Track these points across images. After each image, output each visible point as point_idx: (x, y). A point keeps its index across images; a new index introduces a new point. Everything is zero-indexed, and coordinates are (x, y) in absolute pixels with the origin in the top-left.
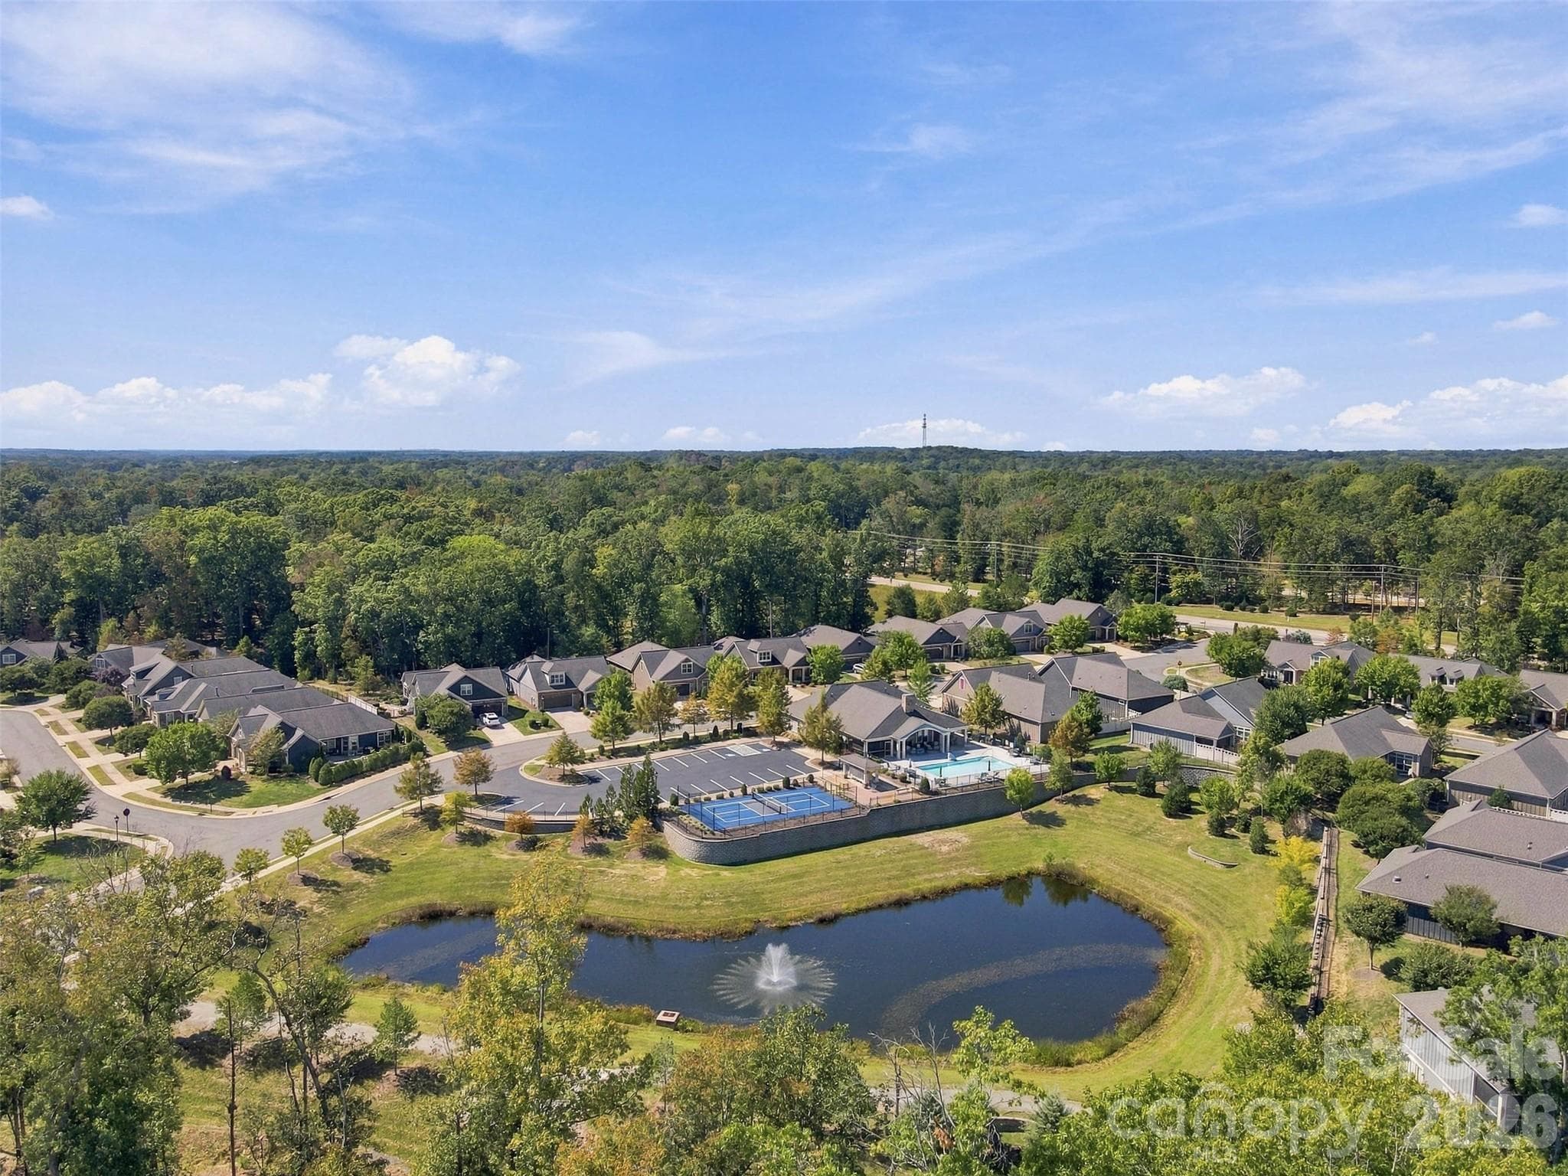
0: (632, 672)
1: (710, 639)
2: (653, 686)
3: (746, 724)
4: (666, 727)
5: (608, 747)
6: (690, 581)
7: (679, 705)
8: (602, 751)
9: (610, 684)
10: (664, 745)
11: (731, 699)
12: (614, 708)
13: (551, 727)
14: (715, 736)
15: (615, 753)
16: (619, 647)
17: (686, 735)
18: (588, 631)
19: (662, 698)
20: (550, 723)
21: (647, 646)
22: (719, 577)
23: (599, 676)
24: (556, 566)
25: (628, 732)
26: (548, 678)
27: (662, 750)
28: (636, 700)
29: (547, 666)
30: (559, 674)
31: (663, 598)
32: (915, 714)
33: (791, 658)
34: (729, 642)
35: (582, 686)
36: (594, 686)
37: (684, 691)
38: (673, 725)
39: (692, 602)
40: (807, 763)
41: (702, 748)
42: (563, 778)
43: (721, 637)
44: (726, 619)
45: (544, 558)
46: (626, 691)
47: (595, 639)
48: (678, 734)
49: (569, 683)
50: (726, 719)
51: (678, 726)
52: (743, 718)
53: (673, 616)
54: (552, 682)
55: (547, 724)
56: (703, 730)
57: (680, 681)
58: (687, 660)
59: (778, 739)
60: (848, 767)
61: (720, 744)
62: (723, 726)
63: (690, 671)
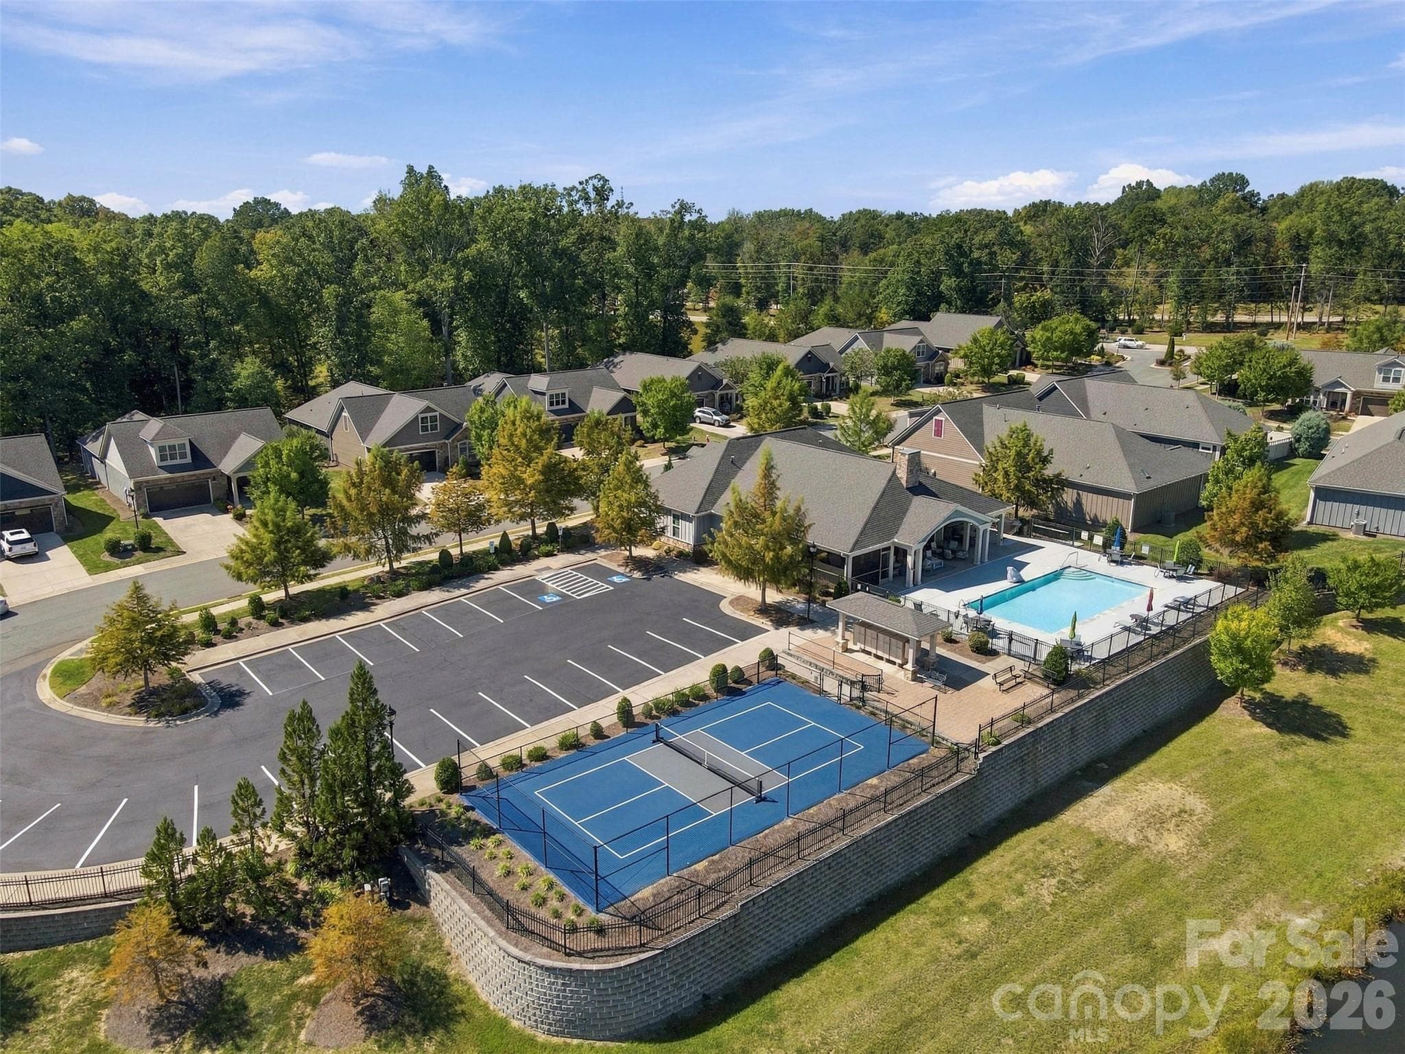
0: (329, 435)
1: (458, 379)
2: (368, 458)
3: (563, 524)
4: (401, 543)
5: (272, 596)
6: (419, 285)
7: (427, 492)
8: (258, 608)
9: (279, 457)
10: (401, 583)
11: (531, 476)
12: (281, 512)
13: (159, 550)
14: (507, 554)
15: (291, 611)
16: (307, 393)
17: (445, 554)
18: (246, 370)
19: (388, 482)
20: (155, 542)
21: (354, 389)
22: (467, 276)
23: (259, 444)
24: (184, 263)
25: (320, 560)
26: (152, 451)
27: (399, 594)
28: (337, 485)
29: (154, 426)
30: (176, 442)
31: (377, 314)
32: (919, 489)
33: (600, 402)
34: (490, 382)
35: (229, 464)
36: (249, 464)
37: (430, 465)
38: (417, 538)
39: (425, 323)
40: (725, 607)
41: (482, 584)
42: (146, 703)
43: (476, 376)
44: (480, 346)
45: (163, 250)
46: (314, 471)
47: (262, 382)
48: (431, 555)
49: (199, 458)
50: (523, 517)
51: (428, 538)
52: (561, 512)
53: (396, 343)
54: (163, 458)
55: (147, 546)
56: (480, 542)
57: (418, 447)
58: (428, 409)
59: (638, 552)
60: (850, 623)
61: (521, 570)
62: (518, 531)
63: (434, 428)
